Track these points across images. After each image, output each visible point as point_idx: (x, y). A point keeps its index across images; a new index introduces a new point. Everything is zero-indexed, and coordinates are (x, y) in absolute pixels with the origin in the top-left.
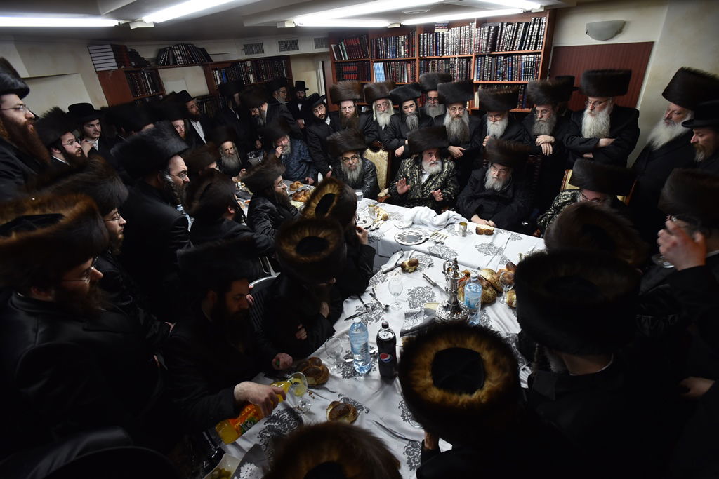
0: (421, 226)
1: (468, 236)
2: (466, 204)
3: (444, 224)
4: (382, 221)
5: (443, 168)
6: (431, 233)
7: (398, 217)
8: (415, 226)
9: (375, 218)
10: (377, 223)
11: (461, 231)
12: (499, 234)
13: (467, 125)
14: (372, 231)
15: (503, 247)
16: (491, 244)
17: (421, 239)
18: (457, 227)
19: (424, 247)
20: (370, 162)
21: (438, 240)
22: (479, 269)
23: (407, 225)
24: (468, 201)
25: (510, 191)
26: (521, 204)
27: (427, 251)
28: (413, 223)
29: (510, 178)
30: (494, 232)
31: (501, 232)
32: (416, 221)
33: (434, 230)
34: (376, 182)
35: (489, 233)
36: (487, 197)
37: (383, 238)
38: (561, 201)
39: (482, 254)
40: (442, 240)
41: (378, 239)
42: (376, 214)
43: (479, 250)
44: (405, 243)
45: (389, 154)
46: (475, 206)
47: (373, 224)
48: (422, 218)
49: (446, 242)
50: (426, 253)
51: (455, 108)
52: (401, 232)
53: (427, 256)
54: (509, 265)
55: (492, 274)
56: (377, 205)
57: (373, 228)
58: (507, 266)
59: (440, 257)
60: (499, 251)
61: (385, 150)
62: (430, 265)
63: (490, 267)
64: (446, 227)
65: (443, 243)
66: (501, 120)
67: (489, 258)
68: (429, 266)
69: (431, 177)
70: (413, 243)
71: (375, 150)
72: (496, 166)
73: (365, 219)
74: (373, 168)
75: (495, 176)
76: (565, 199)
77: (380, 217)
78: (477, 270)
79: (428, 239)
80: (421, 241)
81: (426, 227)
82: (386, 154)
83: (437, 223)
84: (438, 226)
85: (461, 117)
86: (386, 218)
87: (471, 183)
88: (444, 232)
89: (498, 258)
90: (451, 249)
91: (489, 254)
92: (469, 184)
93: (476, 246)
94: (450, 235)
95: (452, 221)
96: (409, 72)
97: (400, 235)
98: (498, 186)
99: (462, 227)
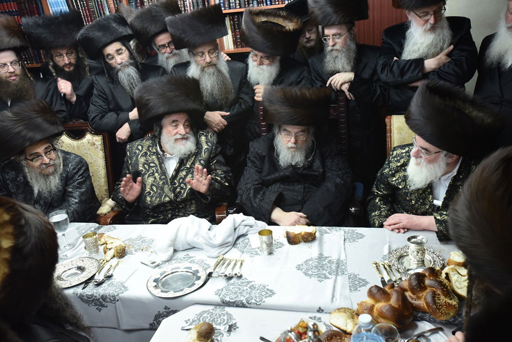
0: (191, 253)
1: (277, 252)
2: (255, 196)
3: (231, 239)
4: (116, 260)
5: (198, 144)
6: (213, 262)
7: (145, 245)
8: (180, 255)
9: (101, 256)
10: (107, 267)
11: (265, 246)
12: (326, 236)
13: (227, 75)
14: (99, 284)
15: (343, 258)
16: (321, 257)
17: (199, 278)
18: (255, 240)
19: (210, 292)
20: (77, 156)
21: (229, 272)
22: (320, 310)
23: (165, 256)
24: (257, 191)
25: (317, 164)
26: (338, 180)
27: (217, 299)
28: (175, 251)
29: (313, 142)
30: (317, 235)
31: (326, 233)
32: (179, 246)
33: (215, 254)
34: (91, 189)
35: (309, 238)
36: (284, 180)
37: (126, 294)
38: (393, 165)
39: (315, 280)
40: (237, 270)
41: (114, 300)
42: (101, 248)
43: (306, 274)
44: (171, 294)
45: (104, 139)
46: (271, 196)
47: (99, 271)
48: (190, 238)
49: (244, 272)
50: (216, 305)
51: (203, 53)
52: (156, 273)
53: (218, 311)
54: (375, 291)
55: (353, 318)
56: (100, 231)
57: (99, 277)
58: (371, 293)
59: (244, 306)
60: (339, 267)
61: (96, 132)
62: (231, 328)
63: (340, 303)
64: (234, 244)
65: (241, 277)
66: (270, 65)
67: (329, 283)
68: (229, 331)
69: (182, 162)
70: (187, 290)
71: (77, 134)
72: (289, 128)
73: (81, 264)
74: (83, 166)
75: (291, 144)
76: (398, 161)
77: (110, 253)
78: (318, 315)
79: (210, 275)
80: (200, 282)
81: (201, 252)
82: (98, 140)
83: (218, 241)
84: (222, 245)
85: (215, 65)
86: (121, 253)
87: (252, 161)
88: (234, 254)
89: (342, 280)
90: (258, 282)
91: (326, 278)
92: (249, 164)
93: (299, 268)
94: (246, 257)
95: (242, 230)
96: (112, 6)
97: (156, 281)
98: (298, 159)
99: (265, 238)
